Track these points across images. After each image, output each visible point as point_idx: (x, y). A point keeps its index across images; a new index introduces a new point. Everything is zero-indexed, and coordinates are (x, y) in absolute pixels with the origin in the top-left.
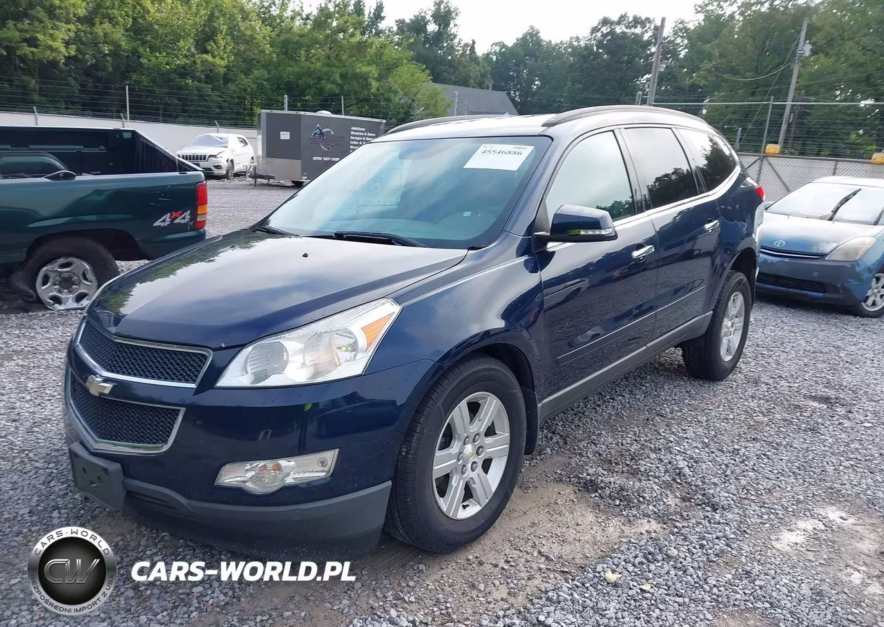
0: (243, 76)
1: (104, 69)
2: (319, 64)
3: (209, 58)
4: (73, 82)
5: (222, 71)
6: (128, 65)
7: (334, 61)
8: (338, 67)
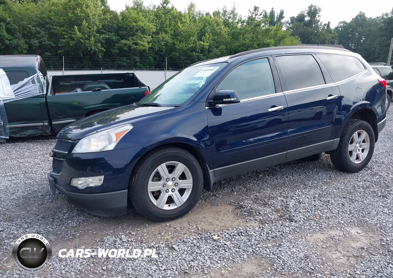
0: (215, 49)
1: (162, 51)
2: (248, 41)
3: (202, 43)
4: (151, 57)
5: (207, 47)
6: (171, 48)
7: (255, 39)
8: (256, 41)
